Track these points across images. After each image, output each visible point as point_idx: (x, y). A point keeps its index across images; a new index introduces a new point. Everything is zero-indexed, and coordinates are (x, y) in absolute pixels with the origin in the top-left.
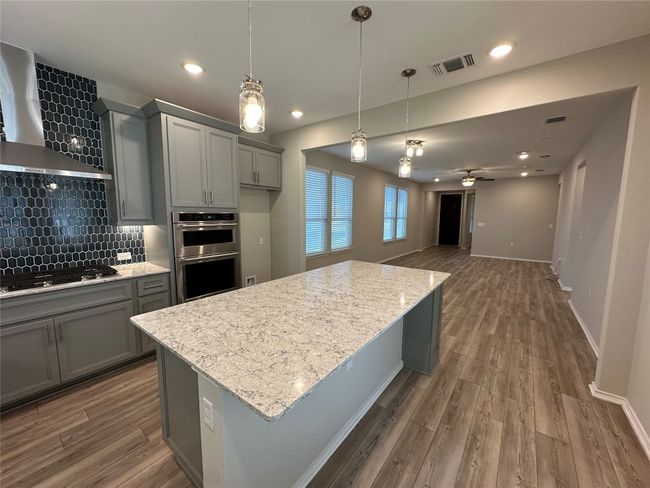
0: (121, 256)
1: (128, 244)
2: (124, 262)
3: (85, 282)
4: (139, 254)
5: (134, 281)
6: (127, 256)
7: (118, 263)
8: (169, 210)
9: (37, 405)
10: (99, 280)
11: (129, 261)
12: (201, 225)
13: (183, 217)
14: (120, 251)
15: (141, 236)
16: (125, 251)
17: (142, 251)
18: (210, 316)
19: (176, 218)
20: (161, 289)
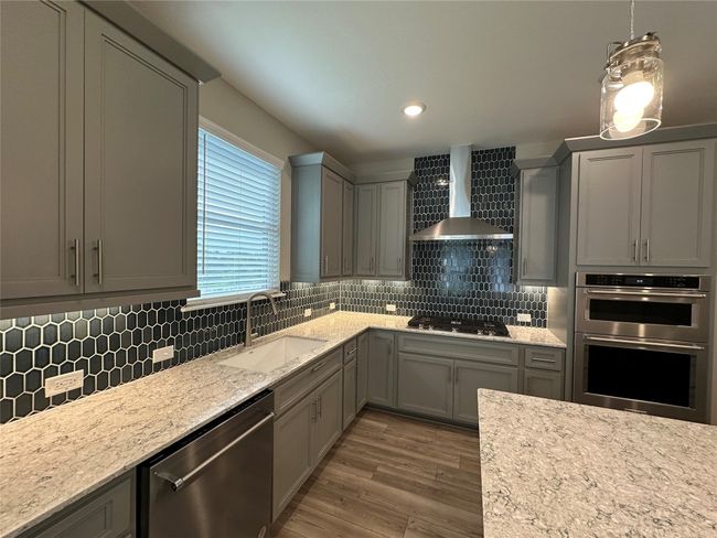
0: (522, 317)
1: (528, 304)
2: (523, 324)
3: (479, 336)
4: (539, 319)
5: (523, 347)
6: (527, 318)
7: (517, 323)
8: (572, 269)
9: (438, 427)
10: (490, 337)
11: (528, 324)
12: (618, 292)
13: (592, 280)
14: (520, 312)
15: (544, 298)
16: (526, 312)
17: (544, 315)
18: (564, 436)
19: (581, 280)
20: (551, 366)
